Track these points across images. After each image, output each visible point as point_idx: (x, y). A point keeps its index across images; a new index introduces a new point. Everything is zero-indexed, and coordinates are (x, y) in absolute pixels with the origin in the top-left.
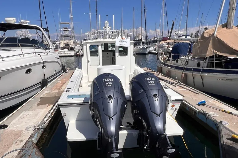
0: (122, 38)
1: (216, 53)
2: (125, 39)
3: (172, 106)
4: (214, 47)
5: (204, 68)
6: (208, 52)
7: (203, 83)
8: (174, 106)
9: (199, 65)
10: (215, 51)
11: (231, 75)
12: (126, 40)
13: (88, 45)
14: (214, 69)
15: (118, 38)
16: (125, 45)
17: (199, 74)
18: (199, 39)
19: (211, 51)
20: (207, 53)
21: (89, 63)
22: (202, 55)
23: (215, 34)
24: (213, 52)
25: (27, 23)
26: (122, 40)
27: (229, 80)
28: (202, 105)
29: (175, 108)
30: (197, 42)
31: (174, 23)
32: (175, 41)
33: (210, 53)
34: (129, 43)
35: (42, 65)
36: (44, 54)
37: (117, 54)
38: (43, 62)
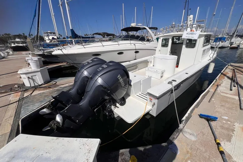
3: (150, 99)
8: (152, 100)
12: (195, 32)
13: (161, 38)
15: (186, 31)
21: (160, 52)
26: (190, 32)
29: (153, 102)
35: (135, 51)
36: (141, 45)
37: (184, 46)
38: (136, 49)
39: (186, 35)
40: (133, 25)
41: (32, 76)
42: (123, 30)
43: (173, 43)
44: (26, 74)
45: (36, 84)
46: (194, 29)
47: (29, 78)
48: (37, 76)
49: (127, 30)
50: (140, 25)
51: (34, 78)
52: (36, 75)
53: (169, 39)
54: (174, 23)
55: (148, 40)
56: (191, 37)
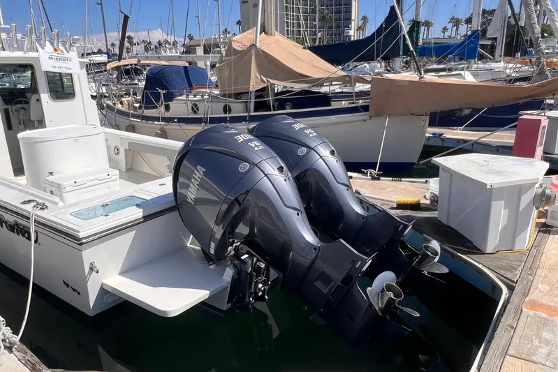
0: (56, 50)
1: (268, 81)
2: (65, 52)
4: (262, 71)
5: (251, 114)
6: (252, 81)
9: (226, 109)
10: (265, 79)
12: (66, 55)
15: (43, 48)
16: (68, 69)
18: (224, 55)
19: (258, 78)
20: (251, 84)
22: (241, 89)
23: (258, 45)
24: (264, 82)
26: (56, 54)
30: (221, 61)
31: (126, 18)
32: (139, 61)
33: (256, 82)
46: (62, 47)
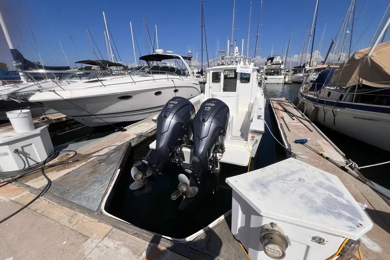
0: (244, 64)
3: (252, 137)
6: (350, 80)
7: (334, 120)
8: (254, 137)
9: (341, 98)
10: (361, 80)
11: (372, 114)
12: (248, 66)
13: (211, 72)
14: (351, 103)
15: (240, 64)
16: (247, 71)
17: (331, 109)
19: (356, 79)
20: (349, 82)
21: (211, 89)
23: (370, 55)
24: (359, 81)
25: (170, 53)
26: (244, 66)
27: (368, 119)
28: (301, 143)
29: (255, 139)
31: (333, 43)
32: (329, 66)
33: (354, 81)
34: (252, 70)
35: (174, 89)
36: (178, 80)
37: (238, 81)
38: (175, 87)
39: (240, 68)
40: (159, 51)
41: (22, 147)
42: (143, 58)
43: (226, 77)
44: (9, 143)
45: (32, 163)
46: (247, 63)
47: (16, 151)
48: (33, 145)
49: (148, 58)
50: (171, 53)
51: (26, 150)
52: (31, 144)
53: (220, 73)
54: (190, 52)
55: (184, 74)
56: (245, 71)
